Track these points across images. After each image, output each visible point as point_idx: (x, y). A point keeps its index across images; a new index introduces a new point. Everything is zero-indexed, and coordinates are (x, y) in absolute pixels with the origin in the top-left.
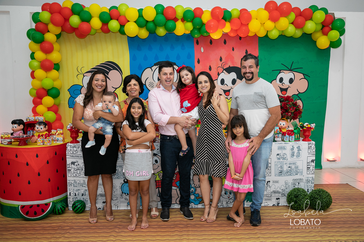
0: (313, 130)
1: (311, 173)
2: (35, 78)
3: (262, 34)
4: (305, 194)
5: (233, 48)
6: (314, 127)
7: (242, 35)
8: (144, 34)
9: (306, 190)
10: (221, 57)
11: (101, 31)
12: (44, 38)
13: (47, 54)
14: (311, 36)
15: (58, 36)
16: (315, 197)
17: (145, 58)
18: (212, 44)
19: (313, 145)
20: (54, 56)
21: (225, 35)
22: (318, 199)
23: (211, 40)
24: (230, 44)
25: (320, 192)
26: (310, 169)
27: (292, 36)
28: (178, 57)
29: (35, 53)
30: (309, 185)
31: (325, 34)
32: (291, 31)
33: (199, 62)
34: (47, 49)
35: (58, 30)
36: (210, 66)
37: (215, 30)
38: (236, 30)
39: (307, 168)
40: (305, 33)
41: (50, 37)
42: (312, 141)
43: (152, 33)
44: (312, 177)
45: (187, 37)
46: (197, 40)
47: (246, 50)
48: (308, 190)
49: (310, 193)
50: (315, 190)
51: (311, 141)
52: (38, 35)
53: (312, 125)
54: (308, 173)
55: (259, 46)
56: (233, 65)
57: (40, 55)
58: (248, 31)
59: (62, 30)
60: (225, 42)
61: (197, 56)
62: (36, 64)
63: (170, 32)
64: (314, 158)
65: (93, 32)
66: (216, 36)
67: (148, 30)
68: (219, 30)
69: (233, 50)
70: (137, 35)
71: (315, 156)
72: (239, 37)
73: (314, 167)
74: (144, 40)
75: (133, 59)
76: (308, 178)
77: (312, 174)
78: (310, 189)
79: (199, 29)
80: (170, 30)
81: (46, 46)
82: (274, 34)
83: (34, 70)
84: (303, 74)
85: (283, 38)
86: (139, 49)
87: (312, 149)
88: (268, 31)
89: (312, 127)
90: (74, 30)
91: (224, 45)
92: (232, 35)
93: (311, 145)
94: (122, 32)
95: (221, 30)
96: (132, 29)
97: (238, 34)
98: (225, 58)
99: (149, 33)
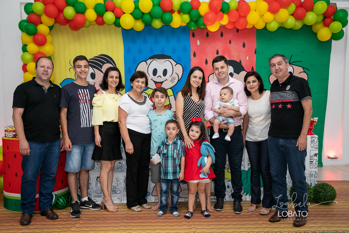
0: (315, 124)
1: (314, 167)
2: (28, 71)
3: (260, 26)
4: (308, 187)
5: (230, 40)
6: (317, 121)
7: (239, 28)
8: (139, 26)
9: (310, 184)
10: (217, 50)
11: (95, 23)
12: (36, 29)
13: (39, 47)
14: (311, 28)
15: (51, 28)
16: (318, 191)
17: (140, 51)
18: (208, 36)
19: (316, 139)
20: (47, 49)
21: (222, 27)
22: (322, 192)
23: (207, 33)
24: (228, 36)
25: (323, 186)
26: (313, 163)
27: (291, 29)
28: (174, 51)
29: (27, 45)
30: (312, 179)
31: (327, 25)
32: (291, 22)
33: (195, 55)
34: (41, 42)
35: (51, 22)
36: (206, 60)
37: (213, 23)
38: (234, 23)
39: (310, 162)
40: (305, 25)
41: (43, 29)
42: (315, 135)
43: (148, 25)
44: (315, 171)
45: (184, 29)
46: (193, 33)
47: (244, 43)
48: (311, 184)
49: (314, 187)
50: (319, 184)
51: (313, 135)
52: (31, 27)
53: (314, 118)
54: (311, 167)
55: (257, 39)
56: (230, 58)
57: (33, 48)
58: (247, 23)
59: (56, 22)
60: (222, 35)
61: (193, 49)
62: (28, 56)
63: (167, 24)
64: (317, 152)
65: (87, 24)
66: (213, 28)
67: (143, 22)
68: (217, 22)
69: (230, 42)
70: (132, 28)
71: (318, 149)
72: (236, 30)
73: (317, 161)
74: (139, 33)
75: (127, 52)
76: (311, 172)
77: (316, 168)
78: (313, 183)
79: (196, 22)
80: (167, 23)
81: (40, 38)
82: (273, 26)
83: (26, 63)
84: (303, 68)
85: (282, 30)
86: (134, 42)
87: (315, 142)
88: (266, 23)
89: (315, 121)
90: (67, 21)
91: (221, 38)
92: (229, 27)
93: (314, 139)
94: (117, 24)
95: (219, 22)
96: (127, 21)
97: (235, 27)
98: (222, 51)
99: (145, 25)
